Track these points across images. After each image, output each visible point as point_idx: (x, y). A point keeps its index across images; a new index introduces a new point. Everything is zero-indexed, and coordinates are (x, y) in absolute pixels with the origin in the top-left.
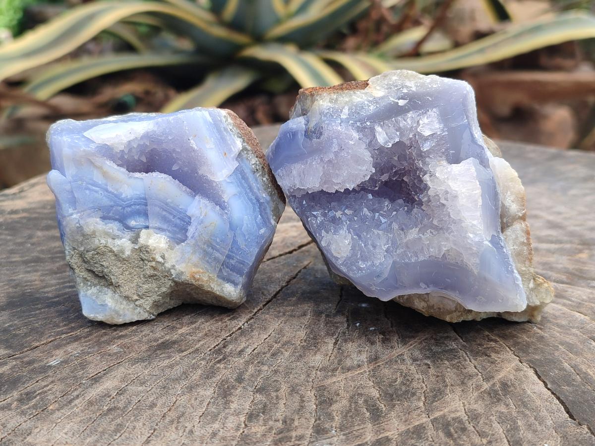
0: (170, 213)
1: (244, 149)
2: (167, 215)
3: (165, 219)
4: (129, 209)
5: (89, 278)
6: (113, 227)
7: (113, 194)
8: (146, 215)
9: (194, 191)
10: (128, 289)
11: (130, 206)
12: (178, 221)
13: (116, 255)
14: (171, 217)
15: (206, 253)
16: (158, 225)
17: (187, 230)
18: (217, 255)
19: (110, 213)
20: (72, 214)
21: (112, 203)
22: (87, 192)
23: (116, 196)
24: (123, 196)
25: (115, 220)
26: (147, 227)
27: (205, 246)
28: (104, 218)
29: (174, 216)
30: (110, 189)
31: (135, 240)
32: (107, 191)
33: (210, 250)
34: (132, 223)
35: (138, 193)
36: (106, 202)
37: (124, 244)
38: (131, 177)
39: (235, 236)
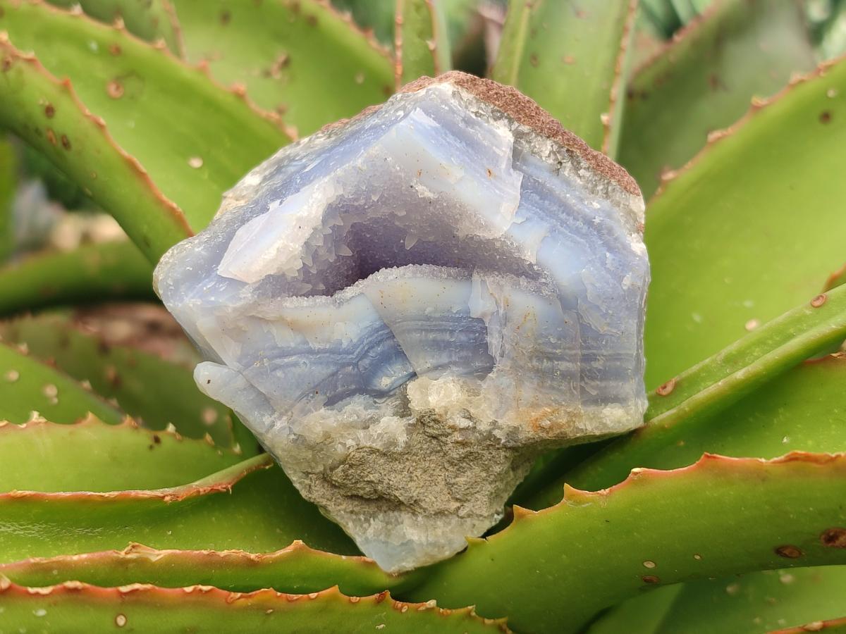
0: (444, 331)
1: (518, 135)
2: (439, 336)
3: (438, 346)
4: (366, 361)
5: (356, 509)
6: (356, 407)
7: (324, 351)
8: (398, 354)
9: (464, 267)
10: (435, 498)
11: (364, 355)
12: (463, 338)
13: (385, 454)
14: (447, 337)
15: (541, 374)
16: (430, 362)
17: (486, 346)
18: (563, 366)
19: (336, 387)
20: (272, 425)
21: (332, 369)
22: (279, 373)
23: (332, 352)
24: (345, 344)
25: (351, 394)
26: (414, 376)
27: (535, 363)
28: (330, 403)
29: (452, 332)
30: (315, 346)
31: (404, 410)
32: (311, 352)
33: (546, 364)
34: (384, 382)
35: (367, 323)
36: (321, 372)
37: (391, 426)
38: (341, 304)
39: (580, 317)
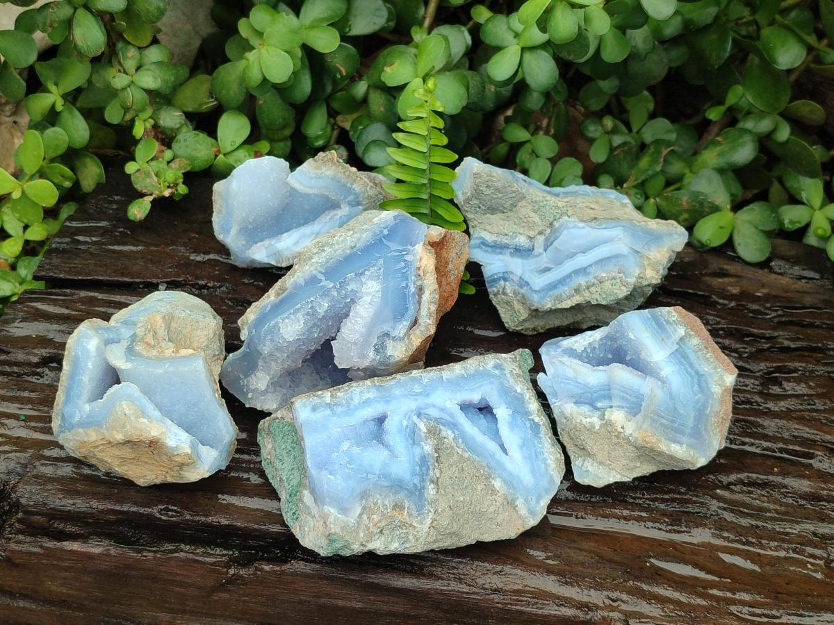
0: (627, 394)
2: (625, 395)
3: (623, 399)
4: (596, 395)
5: (576, 452)
6: (585, 409)
7: (581, 384)
8: (610, 398)
9: (645, 374)
10: (602, 456)
11: (596, 392)
12: (634, 399)
13: (588, 430)
14: (628, 396)
15: (653, 420)
16: (618, 404)
17: (641, 405)
18: (664, 421)
19: (580, 398)
20: (555, 403)
21: (582, 391)
22: (563, 385)
23: (585, 385)
24: (591, 384)
25: (585, 403)
26: (611, 407)
27: (652, 415)
28: (576, 403)
29: (630, 395)
30: (579, 381)
31: (602, 417)
32: (577, 382)
33: (656, 417)
34: (599, 405)
35: (602, 382)
36: (578, 391)
37: (595, 421)
38: (595, 370)
39: (675, 403)
